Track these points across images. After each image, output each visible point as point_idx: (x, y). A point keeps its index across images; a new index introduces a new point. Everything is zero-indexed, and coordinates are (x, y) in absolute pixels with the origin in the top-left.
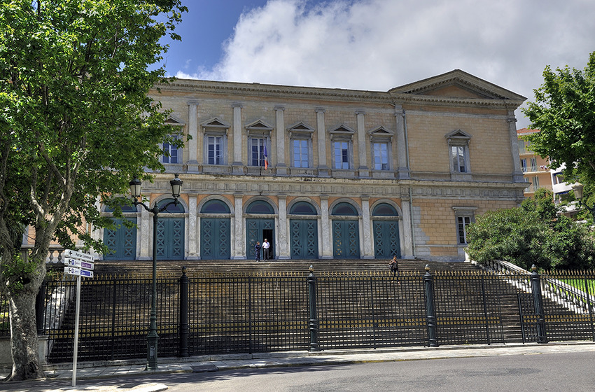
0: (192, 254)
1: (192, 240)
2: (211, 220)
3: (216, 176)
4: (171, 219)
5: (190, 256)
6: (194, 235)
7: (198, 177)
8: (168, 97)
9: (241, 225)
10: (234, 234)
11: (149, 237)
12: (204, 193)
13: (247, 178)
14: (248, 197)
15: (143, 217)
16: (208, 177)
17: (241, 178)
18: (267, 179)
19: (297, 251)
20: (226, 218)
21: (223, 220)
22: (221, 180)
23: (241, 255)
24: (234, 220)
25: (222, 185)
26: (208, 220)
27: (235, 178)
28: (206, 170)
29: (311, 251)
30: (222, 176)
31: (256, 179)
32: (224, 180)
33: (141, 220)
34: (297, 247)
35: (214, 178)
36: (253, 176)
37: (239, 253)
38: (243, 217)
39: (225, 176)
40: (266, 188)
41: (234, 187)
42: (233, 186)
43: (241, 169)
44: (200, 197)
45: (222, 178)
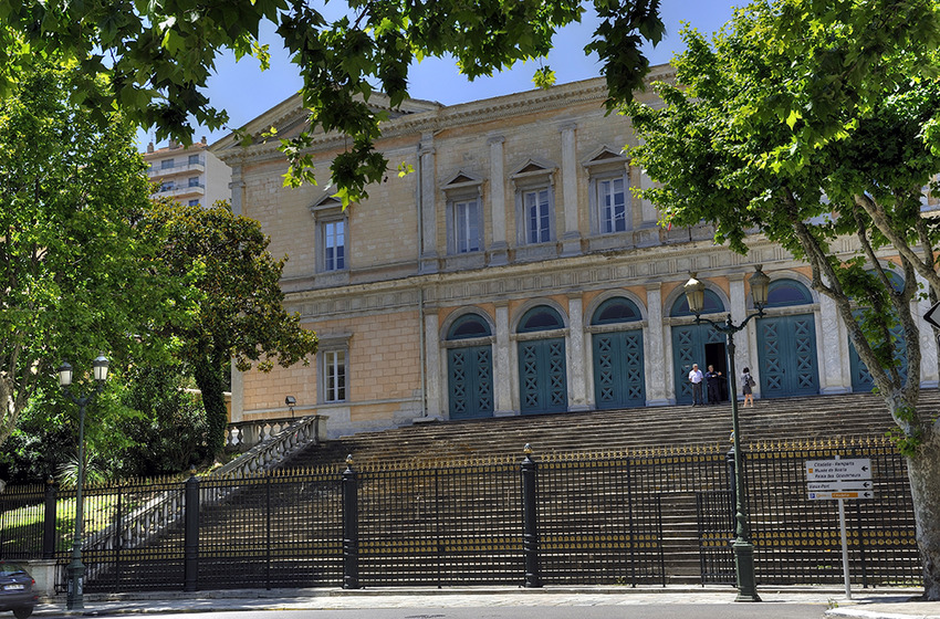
0: (579, 401)
1: (578, 376)
2: (611, 335)
3: (607, 254)
4: (545, 342)
5: (576, 404)
6: (579, 366)
7: (577, 261)
8: (527, 126)
9: (660, 340)
10: (649, 357)
11: (511, 375)
12: (593, 288)
13: (665, 250)
14: (672, 286)
15: (499, 342)
16: (595, 259)
17: (653, 252)
18: (701, 245)
19: (774, 382)
20: (635, 330)
21: (631, 334)
22: (617, 261)
23: (662, 398)
24: (648, 332)
25: (624, 270)
26: (605, 336)
27: (643, 254)
28: (595, 245)
29: (805, 379)
30: (617, 253)
31: (680, 249)
32: (625, 260)
33: (496, 349)
34: (774, 374)
35: (604, 259)
36: (675, 245)
37: (659, 394)
38: (664, 325)
39: (622, 253)
40: (705, 262)
41: (646, 271)
42: (644, 269)
43: (655, 233)
44: (588, 296)
45: (619, 257)
